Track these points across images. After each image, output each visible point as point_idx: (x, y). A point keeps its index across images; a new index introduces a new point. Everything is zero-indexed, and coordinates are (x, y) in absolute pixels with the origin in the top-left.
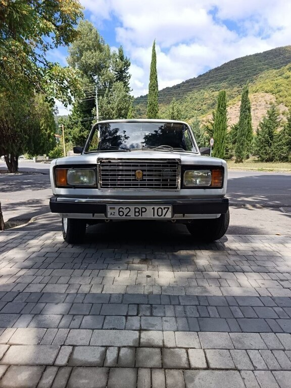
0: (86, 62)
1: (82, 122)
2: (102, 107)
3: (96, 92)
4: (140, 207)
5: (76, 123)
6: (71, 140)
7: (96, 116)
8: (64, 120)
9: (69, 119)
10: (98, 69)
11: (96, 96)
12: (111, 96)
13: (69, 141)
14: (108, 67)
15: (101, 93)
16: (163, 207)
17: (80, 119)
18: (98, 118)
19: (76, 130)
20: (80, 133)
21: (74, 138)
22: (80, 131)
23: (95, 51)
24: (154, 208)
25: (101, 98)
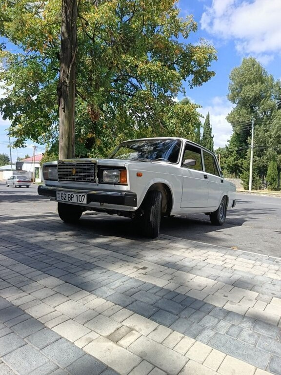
0: (245, 95)
1: (237, 151)
2: (258, 135)
3: (253, 121)
4: (70, 194)
5: (232, 152)
6: (226, 168)
7: (251, 144)
8: (221, 150)
9: (226, 149)
10: (257, 99)
11: (252, 126)
12: (269, 123)
13: (224, 168)
14: (269, 97)
15: (258, 122)
16: (81, 195)
17: (236, 149)
18: (252, 147)
19: (231, 159)
20: (234, 162)
21: (229, 166)
22: (235, 160)
23: (256, 83)
24: (77, 195)
25: (257, 126)
